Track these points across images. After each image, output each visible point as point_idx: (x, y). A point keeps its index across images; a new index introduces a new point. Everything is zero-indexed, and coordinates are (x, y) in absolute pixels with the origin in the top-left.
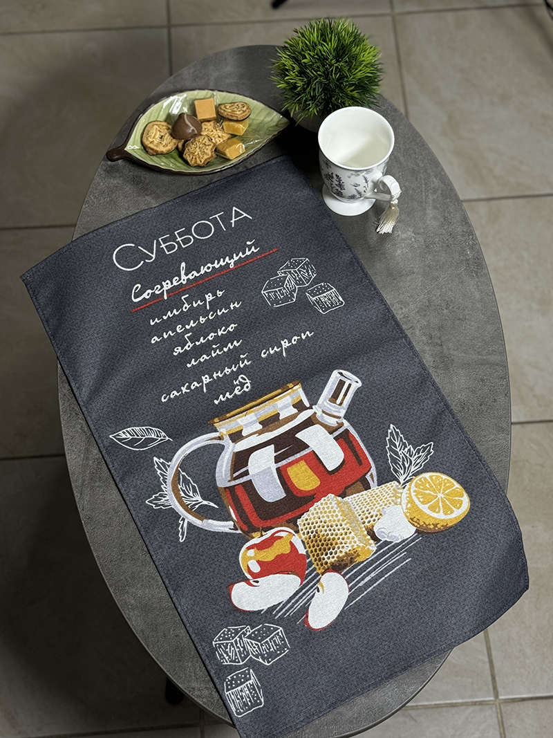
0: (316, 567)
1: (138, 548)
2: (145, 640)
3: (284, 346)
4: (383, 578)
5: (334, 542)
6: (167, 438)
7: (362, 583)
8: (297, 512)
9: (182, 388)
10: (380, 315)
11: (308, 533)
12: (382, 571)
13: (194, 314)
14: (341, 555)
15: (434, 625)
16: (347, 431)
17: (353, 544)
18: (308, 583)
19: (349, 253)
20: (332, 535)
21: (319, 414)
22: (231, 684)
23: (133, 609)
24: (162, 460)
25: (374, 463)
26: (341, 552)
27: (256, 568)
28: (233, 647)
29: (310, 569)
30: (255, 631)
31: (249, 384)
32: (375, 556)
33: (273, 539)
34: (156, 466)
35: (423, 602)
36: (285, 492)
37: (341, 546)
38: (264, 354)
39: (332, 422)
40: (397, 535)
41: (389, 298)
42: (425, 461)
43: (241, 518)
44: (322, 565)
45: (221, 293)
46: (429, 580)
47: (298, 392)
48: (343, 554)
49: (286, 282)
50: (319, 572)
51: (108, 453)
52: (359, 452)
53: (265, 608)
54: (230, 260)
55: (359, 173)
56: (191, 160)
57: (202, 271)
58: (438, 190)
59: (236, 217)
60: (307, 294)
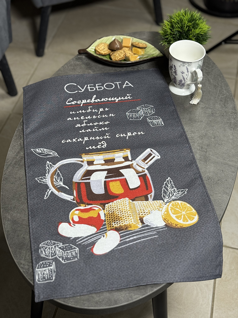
0: (107, 227)
1: (23, 196)
2: (8, 235)
3: (128, 135)
4: (140, 241)
5: (120, 219)
6: (57, 156)
7: (128, 240)
8: (107, 201)
9: (74, 139)
10: (179, 134)
11: (109, 211)
12: (140, 237)
13: (91, 114)
14: (122, 225)
15: (160, 269)
16: (146, 174)
17: (130, 222)
18: (100, 232)
19: (173, 107)
20: (121, 215)
21: (135, 164)
22: (41, 266)
23: (8, 221)
24: (51, 163)
25: (154, 190)
26: (122, 224)
27: (76, 219)
28: (50, 249)
29: (104, 227)
30: (64, 246)
31: (105, 146)
32: (140, 229)
33: (90, 209)
34: (47, 165)
35: (157, 257)
36: (105, 192)
37: (123, 221)
38: (118, 135)
39: (140, 169)
40: (155, 224)
41: (186, 128)
42: (181, 195)
43: (78, 196)
44: (110, 226)
45: (107, 109)
46: (164, 248)
47: (128, 153)
48: (123, 225)
49: (139, 112)
50: (108, 229)
51: (27, 155)
52: (148, 185)
53: (73, 237)
54: (117, 99)
55: (184, 64)
56: (114, 58)
57: (102, 100)
58: (225, 95)
59: (126, 85)
60: (147, 119)
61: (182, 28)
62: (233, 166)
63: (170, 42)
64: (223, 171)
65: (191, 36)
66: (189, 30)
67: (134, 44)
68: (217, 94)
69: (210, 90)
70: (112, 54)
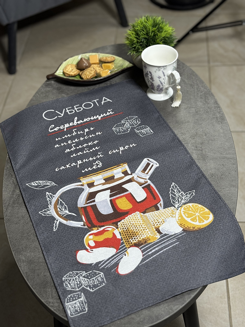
0: (126, 245)
2: (27, 277)
3: (121, 150)
4: (162, 251)
5: (137, 234)
6: (55, 185)
7: (151, 252)
8: (118, 219)
9: (67, 165)
10: (171, 138)
11: (123, 228)
12: (162, 247)
13: (78, 136)
14: (140, 239)
15: (190, 275)
16: (149, 185)
17: (147, 235)
18: (120, 252)
19: (158, 114)
20: (136, 230)
21: (135, 177)
22: (70, 299)
23: (23, 262)
24: (50, 194)
25: (162, 199)
26: (140, 238)
27: (92, 244)
28: (74, 281)
29: (122, 245)
30: (88, 274)
31: (101, 165)
32: (159, 240)
33: (104, 231)
34: (47, 196)
35: (184, 263)
36: (113, 210)
37: (140, 235)
38: (110, 152)
39: (142, 181)
40: (172, 231)
41: (176, 132)
42: (190, 198)
43: (88, 220)
44: (129, 244)
45: (93, 129)
46: (188, 253)
47: (126, 167)
48: (141, 239)
49: (125, 125)
50: (127, 247)
51: (24, 190)
52: (155, 194)
53: (95, 262)
54: (99, 116)
55: (160, 69)
56: (85, 77)
57: (85, 120)
58: (203, 91)
59: (104, 101)
60: (135, 130)
61: (147, 34)
62: (231, 159)
63: (138, 50)
64: (223, 165)
65: (158, 40)
66: (155, 35)
67: (102, 60)
68: (195, 92)
69: (188, 89)
70: (82, 73)
